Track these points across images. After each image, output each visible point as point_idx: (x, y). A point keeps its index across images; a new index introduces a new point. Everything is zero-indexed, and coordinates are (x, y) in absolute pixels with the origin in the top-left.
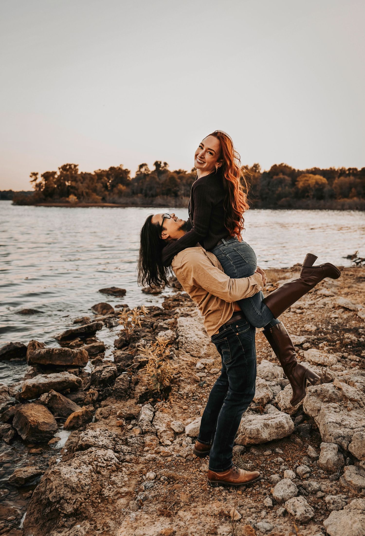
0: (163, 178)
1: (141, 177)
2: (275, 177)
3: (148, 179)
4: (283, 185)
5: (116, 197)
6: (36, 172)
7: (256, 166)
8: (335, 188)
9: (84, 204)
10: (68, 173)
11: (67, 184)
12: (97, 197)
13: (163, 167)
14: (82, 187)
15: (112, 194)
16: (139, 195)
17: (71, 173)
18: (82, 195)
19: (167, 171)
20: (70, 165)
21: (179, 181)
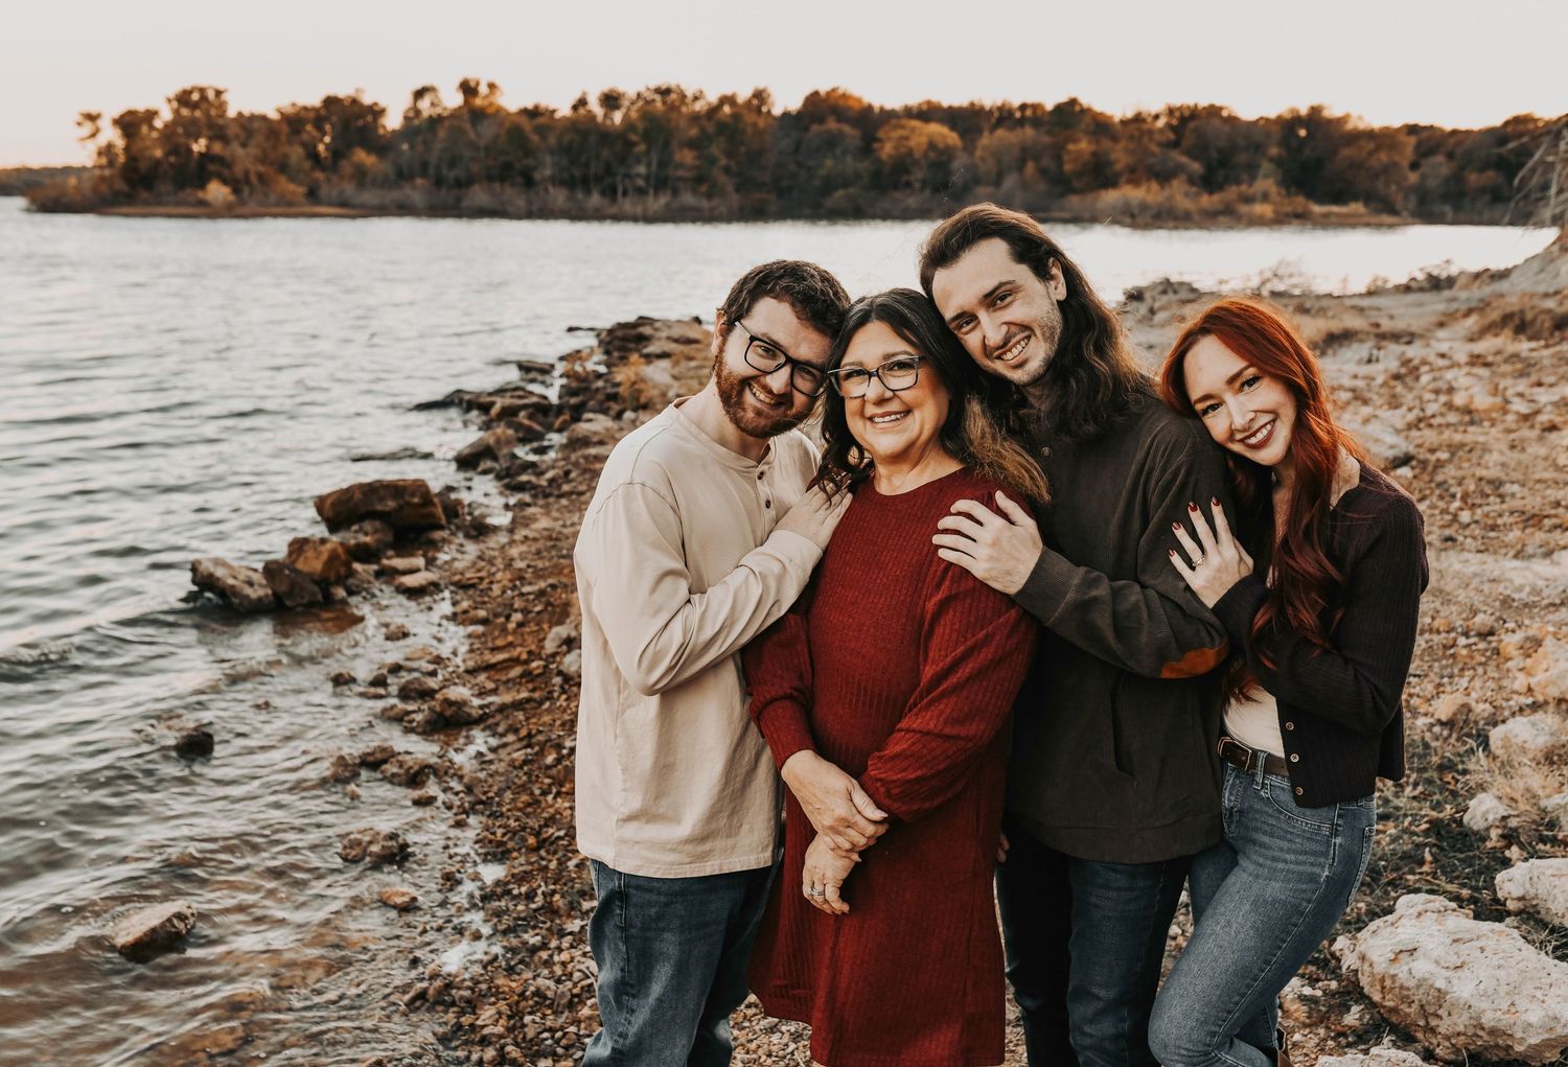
0: (487, 131)
1: (420, 128)
2: (815, 128)
3: (442, 133)
4: (838, 151)
5: (349, 189)
6: (94, 111)
7: (760, 96)
8: (983, 159)
9: (252, 207)
10: (198, 114)
11: (196, 147)
12: (292, 187)
13: (486, 96)
14: (244, 157)
15: (334, 178)
16: (419, 181)
17: (207, 114)
18: (247, 181)
19: (499, 110)
20: (202, 91)
21: (535, 138)
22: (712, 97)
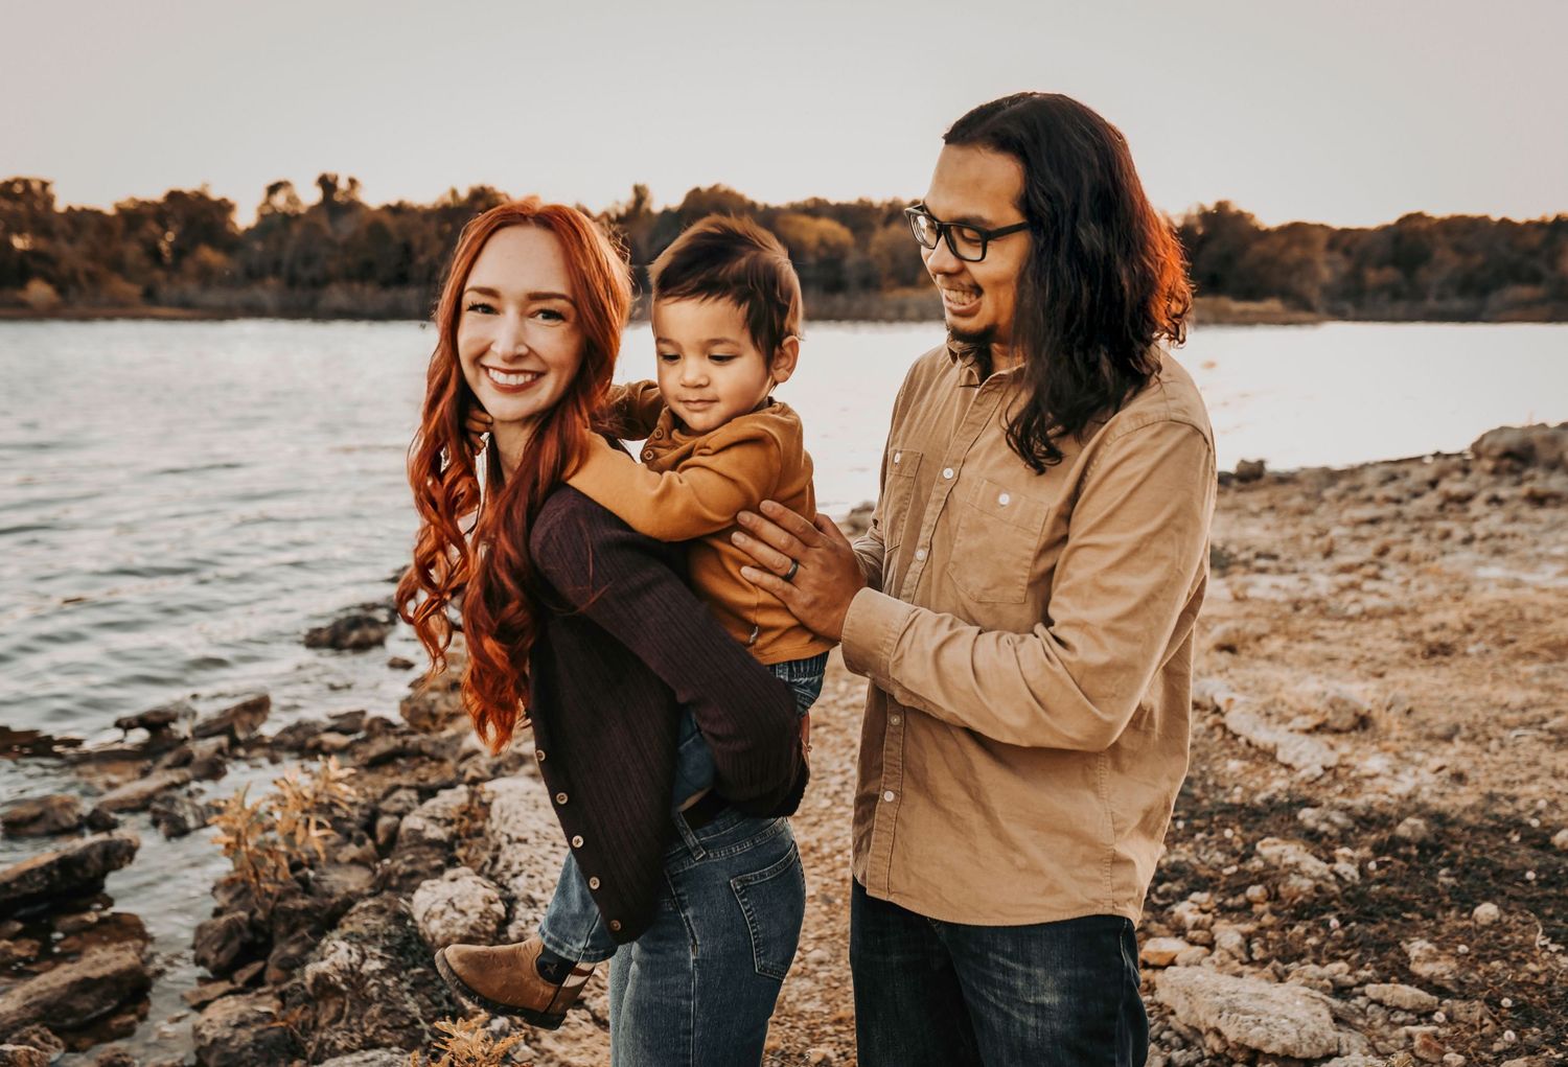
0: (347, 227)
1: (274, 224)
3: (296, 230)
5: (192, 289)
7: (642, 194)
9: (80, 308)
10: (20, 207)
11: (19, 243)
12: (126, 287)
13: (345, 193)
14: (71, 255)
15: (176, 278)
16: (271, 281)
17: (31, 207)
18: (74, 279)
19: (360, 205)
20: (26, 183)
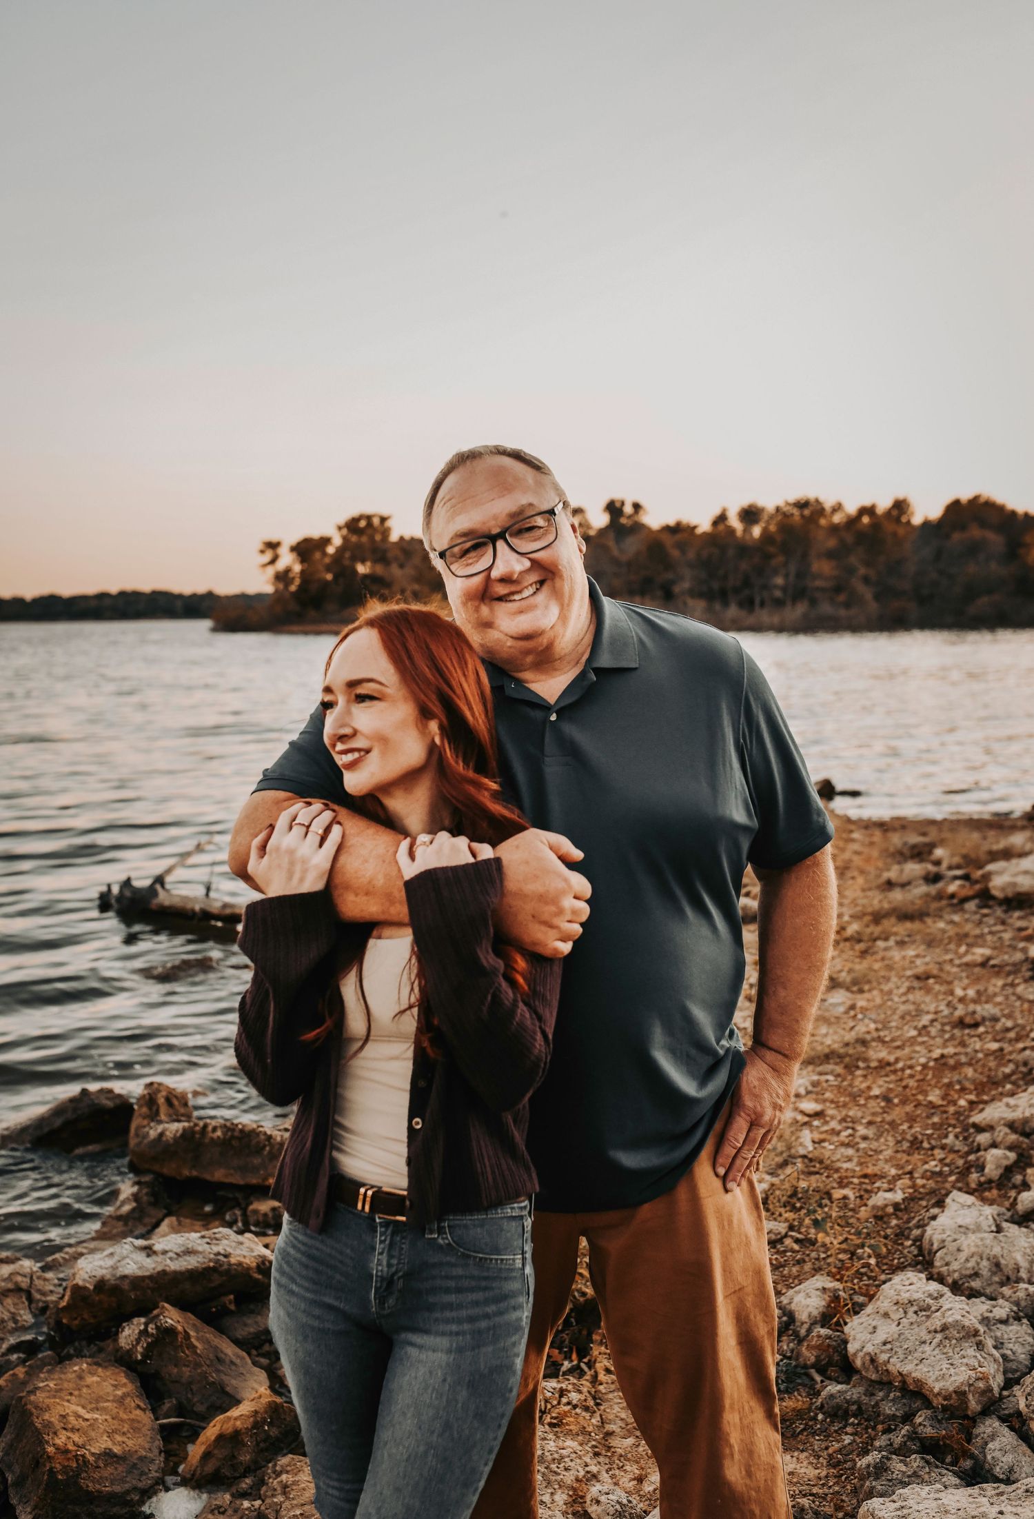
0: (632, 546)
2: (957, 536)
4: (981, 557)
6: (274, 538)
7: (900, 506)
10: (364, 539)
11: (362, 569)
13: (630, 517)
14: (402, 577)
17: (372, 538)
19: (643, 527)
20: (369, 518)
21: (675, 553)
22: (851, 508)
